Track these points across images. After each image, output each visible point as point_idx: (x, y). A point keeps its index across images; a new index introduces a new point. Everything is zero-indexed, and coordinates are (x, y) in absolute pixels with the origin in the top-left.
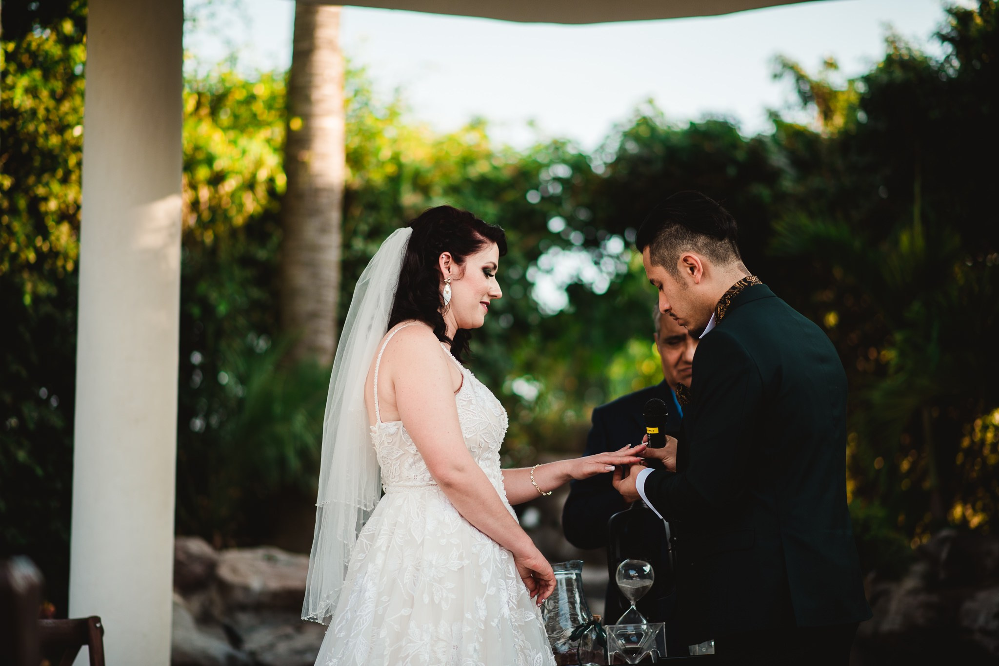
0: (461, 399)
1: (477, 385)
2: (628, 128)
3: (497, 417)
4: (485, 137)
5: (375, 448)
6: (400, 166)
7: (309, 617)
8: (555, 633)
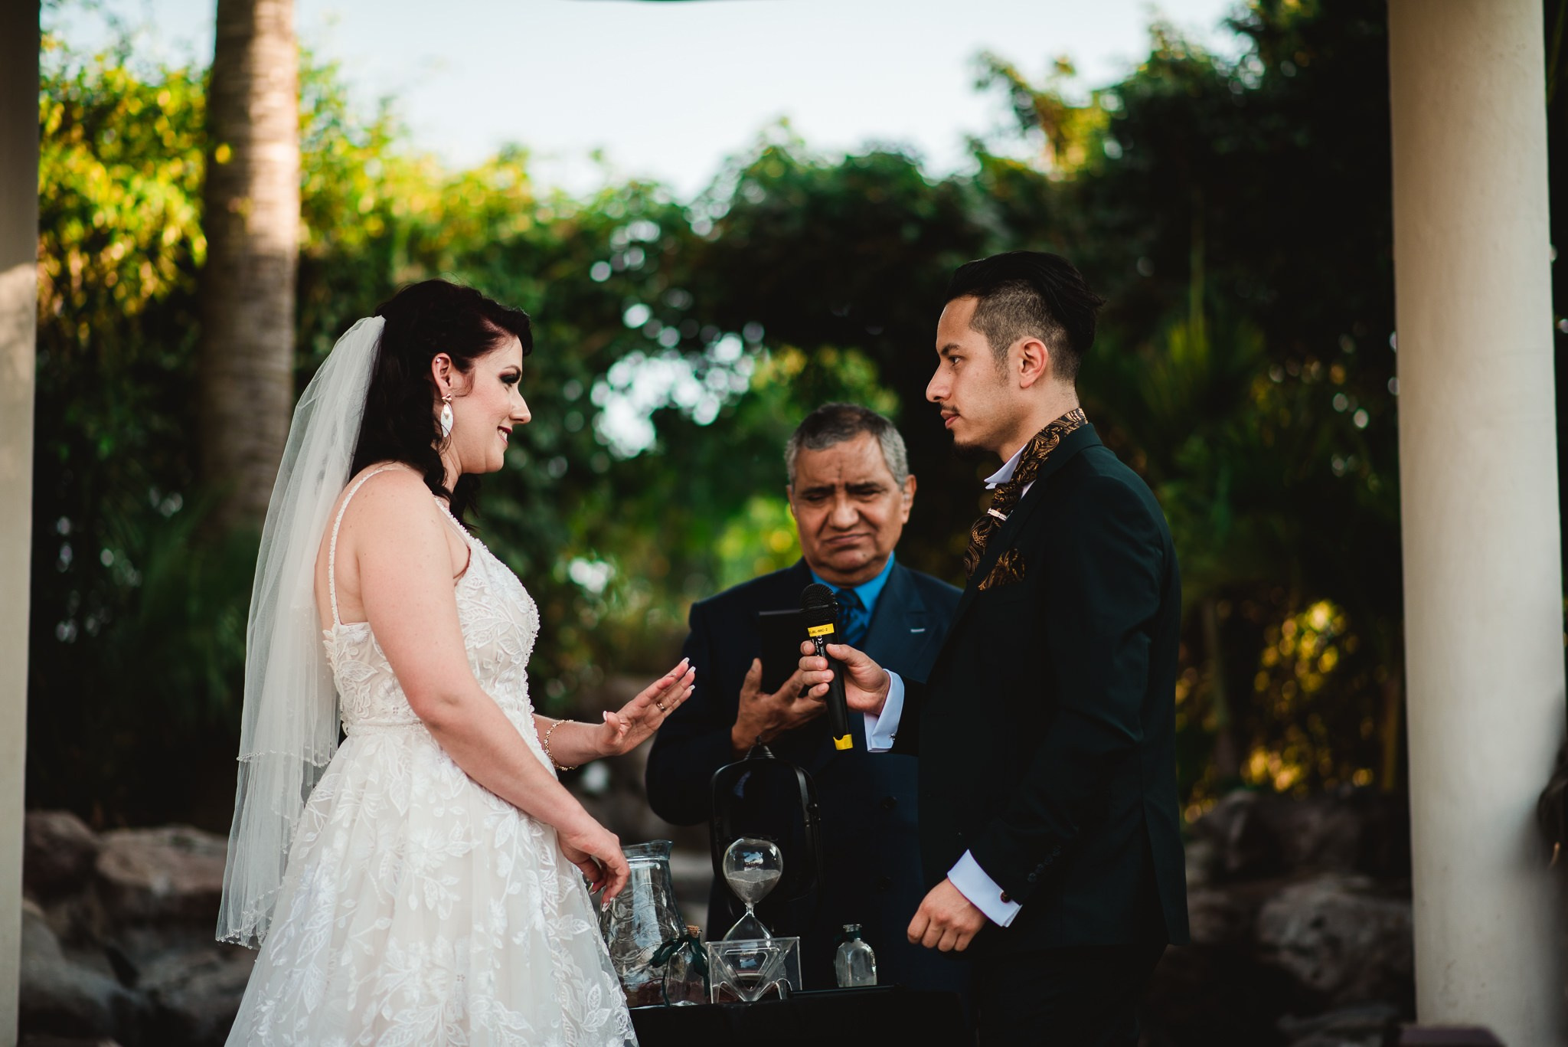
0: (467, 587)
1: (491, 564)
2: (748, 162)
3: (523, 614)
4: (524, 177)
5: (330, 664)
6: (389, 222)
7: (227, 936)
8: (628, 954)
